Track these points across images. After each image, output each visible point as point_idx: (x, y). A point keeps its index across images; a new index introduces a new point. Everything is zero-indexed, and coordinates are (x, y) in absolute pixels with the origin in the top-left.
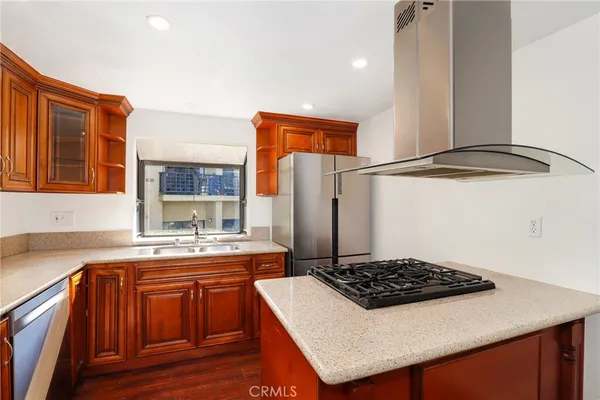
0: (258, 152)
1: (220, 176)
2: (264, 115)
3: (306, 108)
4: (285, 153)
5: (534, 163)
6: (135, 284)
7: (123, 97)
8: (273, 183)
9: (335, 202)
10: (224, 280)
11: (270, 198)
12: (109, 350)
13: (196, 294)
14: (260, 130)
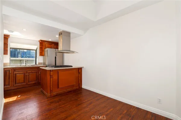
0: (40, 47)
1: (26, 52)
2: (41, 40)
3: (50, 40)
4: (46, 48)
5: (73, 52)
6: (13, 72)
7: (9, 35)
8: (43, 54)
9: (56, 57)
10: (33, 71)
11: (43, 57)
12: (8, 85)
13: (27, 74)
14: (40, 43)
